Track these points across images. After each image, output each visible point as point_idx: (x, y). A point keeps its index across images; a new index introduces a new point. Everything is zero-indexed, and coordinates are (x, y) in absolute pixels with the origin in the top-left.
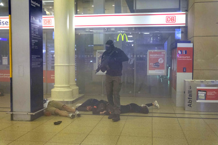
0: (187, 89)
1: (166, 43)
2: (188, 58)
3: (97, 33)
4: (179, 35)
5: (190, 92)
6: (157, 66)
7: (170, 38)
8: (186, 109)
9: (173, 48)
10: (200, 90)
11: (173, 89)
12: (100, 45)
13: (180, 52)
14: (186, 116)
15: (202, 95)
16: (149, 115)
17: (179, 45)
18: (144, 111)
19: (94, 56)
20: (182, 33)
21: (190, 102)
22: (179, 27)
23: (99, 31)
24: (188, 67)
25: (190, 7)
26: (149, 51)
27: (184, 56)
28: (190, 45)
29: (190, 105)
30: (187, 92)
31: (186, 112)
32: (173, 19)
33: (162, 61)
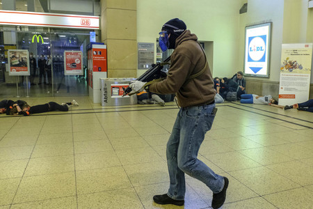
0: (103, 87)
1: (82, 46)
2: (102, 58)
3: (7, 31)
4: (93, 39)
5: (105, 89)
6: (74, 66)
7: (85, 41)
8: (103, 104)
9: (89, 49)
10: (113, 87)
11: (90, 87)
12: (12, 45)
13: (95, 53)
14: (103, 110)
15: (116, 91)
16: (69, 112)
17: (94, 46)
18: (64, 109)
19: (6, 56)
20: (96, 35)
21: (106, 98)
22: (93, 30)
23: (9, 29)
24: (102, 66)
25: (102, 12)
26: (65, 51)
27: (99, 56)
28: (103, 47)
29: (106, 101)
30: (103, 89)
31: (103, 107)
32: (87, 22)
33: (79, 62)
